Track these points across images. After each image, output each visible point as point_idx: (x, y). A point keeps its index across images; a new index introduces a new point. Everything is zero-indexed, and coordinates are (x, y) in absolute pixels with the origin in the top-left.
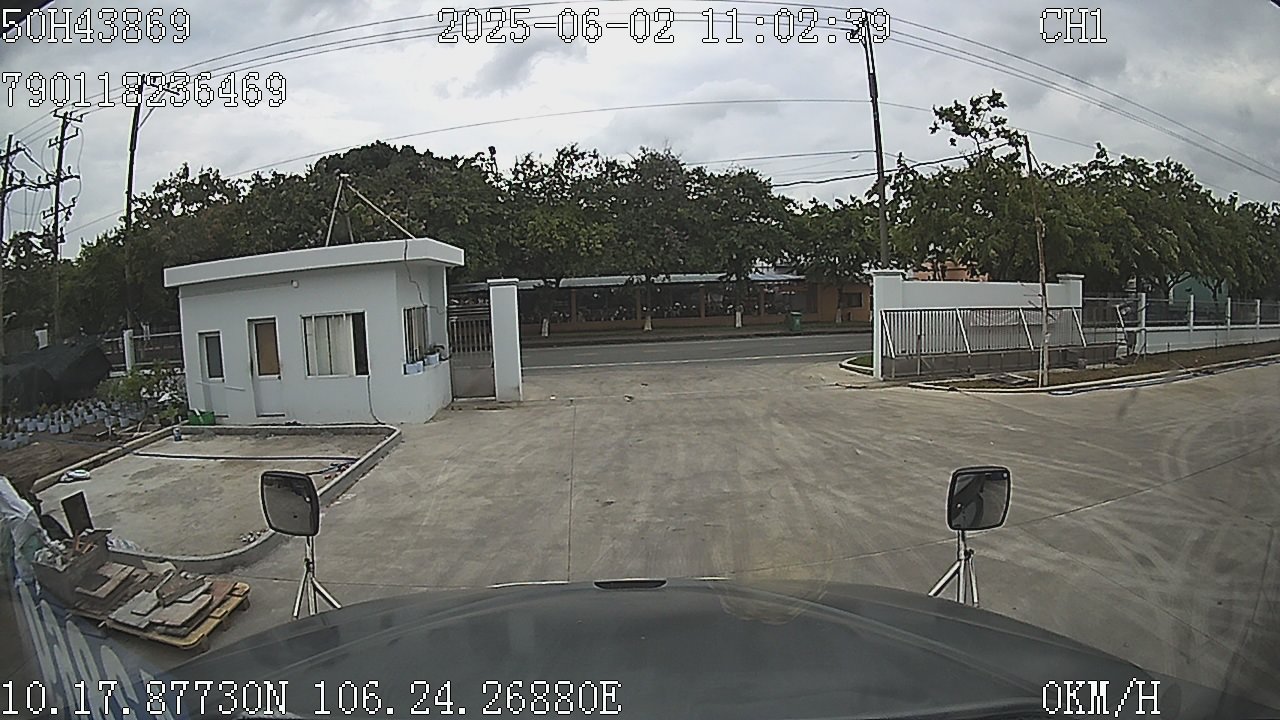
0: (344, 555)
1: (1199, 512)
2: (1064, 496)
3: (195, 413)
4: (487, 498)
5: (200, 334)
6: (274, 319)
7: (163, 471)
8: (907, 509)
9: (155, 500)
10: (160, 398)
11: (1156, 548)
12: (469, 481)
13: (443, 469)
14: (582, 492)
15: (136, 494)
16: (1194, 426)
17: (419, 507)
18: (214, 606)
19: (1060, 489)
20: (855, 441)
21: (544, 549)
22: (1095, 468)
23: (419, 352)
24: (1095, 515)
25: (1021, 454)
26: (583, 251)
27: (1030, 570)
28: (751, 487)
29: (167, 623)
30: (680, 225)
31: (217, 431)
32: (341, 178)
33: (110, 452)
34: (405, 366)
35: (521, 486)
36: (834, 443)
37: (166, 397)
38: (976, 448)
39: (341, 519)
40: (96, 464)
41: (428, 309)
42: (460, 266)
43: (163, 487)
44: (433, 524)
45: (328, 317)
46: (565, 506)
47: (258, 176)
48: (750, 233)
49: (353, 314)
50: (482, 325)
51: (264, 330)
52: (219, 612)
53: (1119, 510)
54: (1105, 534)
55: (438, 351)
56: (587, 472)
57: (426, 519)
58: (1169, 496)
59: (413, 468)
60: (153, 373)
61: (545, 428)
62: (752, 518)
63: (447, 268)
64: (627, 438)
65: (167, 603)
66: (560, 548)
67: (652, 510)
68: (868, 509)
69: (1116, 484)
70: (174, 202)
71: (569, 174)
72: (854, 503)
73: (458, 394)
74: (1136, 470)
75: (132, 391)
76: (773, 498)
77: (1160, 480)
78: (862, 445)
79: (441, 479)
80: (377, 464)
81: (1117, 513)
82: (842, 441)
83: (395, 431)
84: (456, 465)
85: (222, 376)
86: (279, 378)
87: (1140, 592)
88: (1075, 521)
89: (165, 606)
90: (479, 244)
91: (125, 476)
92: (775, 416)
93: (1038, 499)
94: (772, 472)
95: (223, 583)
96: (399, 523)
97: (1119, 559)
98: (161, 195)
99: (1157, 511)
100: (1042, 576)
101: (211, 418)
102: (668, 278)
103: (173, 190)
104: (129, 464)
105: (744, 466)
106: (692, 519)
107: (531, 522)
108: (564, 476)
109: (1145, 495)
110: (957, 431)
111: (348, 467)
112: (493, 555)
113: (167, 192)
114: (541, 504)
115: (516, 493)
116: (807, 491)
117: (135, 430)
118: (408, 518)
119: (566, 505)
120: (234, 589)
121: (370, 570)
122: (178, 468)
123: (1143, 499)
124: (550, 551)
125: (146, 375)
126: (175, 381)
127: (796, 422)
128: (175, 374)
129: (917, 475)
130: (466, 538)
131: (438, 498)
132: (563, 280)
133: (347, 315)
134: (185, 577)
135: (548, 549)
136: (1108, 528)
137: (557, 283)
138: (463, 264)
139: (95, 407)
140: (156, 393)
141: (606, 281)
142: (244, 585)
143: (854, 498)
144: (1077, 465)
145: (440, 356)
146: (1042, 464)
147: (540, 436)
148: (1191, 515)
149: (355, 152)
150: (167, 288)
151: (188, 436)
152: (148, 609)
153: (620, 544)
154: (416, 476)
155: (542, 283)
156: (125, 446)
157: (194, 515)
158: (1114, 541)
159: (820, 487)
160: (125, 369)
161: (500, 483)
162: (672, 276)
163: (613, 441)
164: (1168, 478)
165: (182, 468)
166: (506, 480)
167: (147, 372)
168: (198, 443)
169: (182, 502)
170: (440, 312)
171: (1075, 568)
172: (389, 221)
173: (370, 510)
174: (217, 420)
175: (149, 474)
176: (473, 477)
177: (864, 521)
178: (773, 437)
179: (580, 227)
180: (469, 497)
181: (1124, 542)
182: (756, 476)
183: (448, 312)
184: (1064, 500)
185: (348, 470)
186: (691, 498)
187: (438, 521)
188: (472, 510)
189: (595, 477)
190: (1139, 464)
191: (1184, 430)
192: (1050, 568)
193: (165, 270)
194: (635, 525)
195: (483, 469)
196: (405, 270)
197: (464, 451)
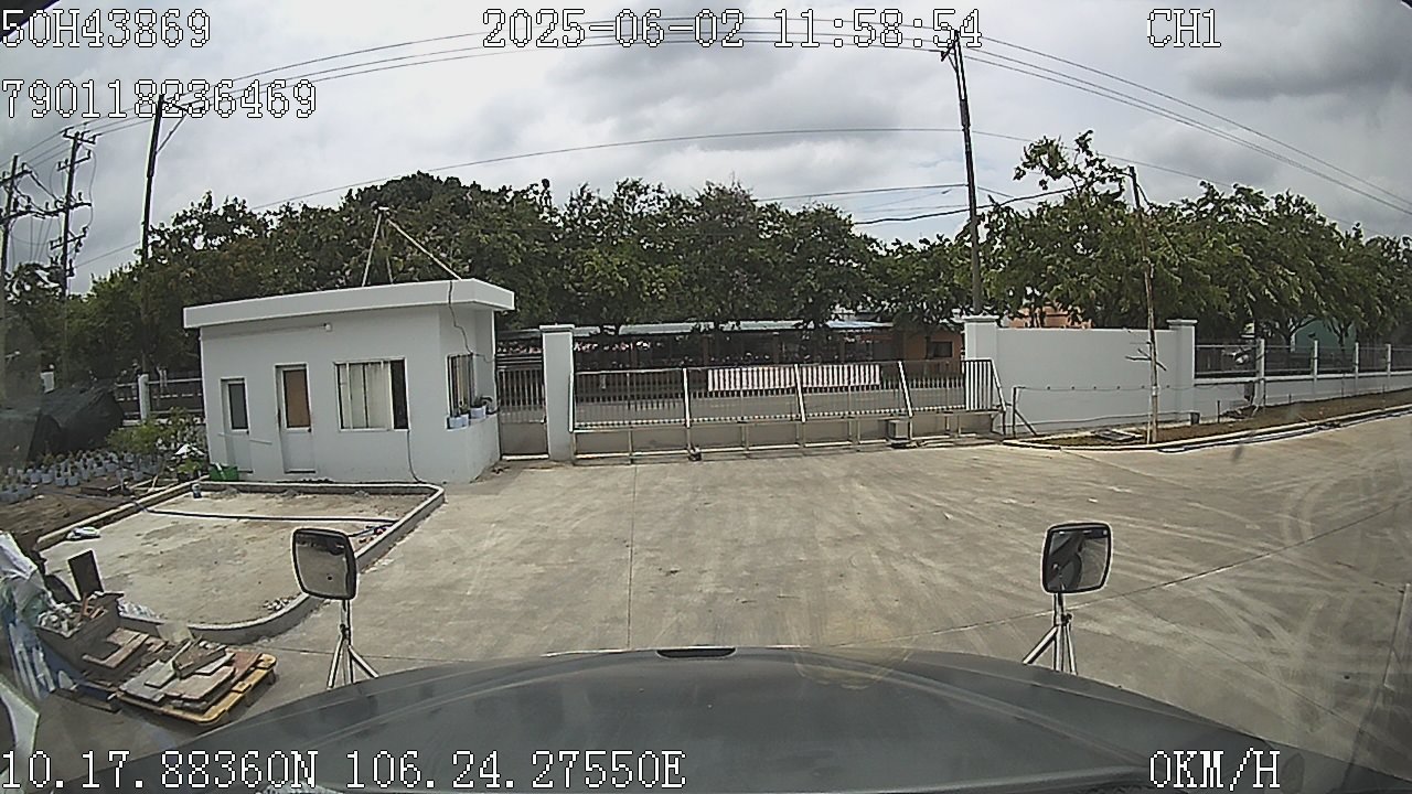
0: (381, 626)
1: (1324, 578)
2: (1174, 564)
3: (216, 468)
4: (538, 565)
5: (222, 380)
6: (305, 365)
7: (180, 531)
8: (1002, 579)
9: (173, 562)
10: (177, 450)
11: (1276, 619)
12: (517, 547)
13: (490, 533)
14: (643, 560)
15: (150, 555)
16: (1317, 484)
17: (463, 575)
18: (235, 679)
19: (1169, 556)
20: (946, 505)
21: (601, 622)
22: (1209, 533)
23: (463, 405)
24: (1210, 583)
25: (1128, 518)
26: (645, 296)
27: (1137, 643)
28: (829, 555)
29: (184, 696)
30: (752, 267)
31: (241, 488)
32: (380, 211)
33: (122, 508)
34: (448, 419)
35: (575, 553)
36: (920, 506)
37: (184, 449)
38: (1078, 511)
39: (378, 587)
40: (107, 521)
41: (474, 357)
42: (510, 311)
43: (179, 548)
44: (479, 593)
45: (364, 364)
46: (624, 575)
47: (288, 209)
48: (827, 276)
49: (392, 362)
50: (534, 376)
51: (294, 380)
52: (241, 686)
53: (1235, 577)
54: (1220, 603)
55: (485, 403)
56: (649, 538)
57: (472, 587)
58: (1288, 561)
59: (457, 532)
60: (170, 423)
61: (604, 489)
62: (831, 588)
63: (495, 312)
64: (692, 500)
65: (184, 675)
66: (617, 620)
67: (719, 580)
68: (956, 577)
69: (1231, 549)
70: (195, 236)
71: (631, 211)
72: (943, 572)
73: (507, 452)
74: (1254, 534)
75: (147, 442)
76: (852, 566)
77: (1281, 545)
78: (953, 509)
79: (487, 544)
80: (417, 527)
81: (1233, 581)
82: (930, 504)
83: (436, 491)
84: (503, 530)
85: (247, 427)
86: (310, 430)
87: (1258, 666)
88: (1186, 590)
89: (182, 678)
90: (531, 287)
91: (139, 535)
92: (857, 476)
93: (1146, 566)
94: (854, 538)
95: (247, 656)
96: (439, 592)
97: (1235, 631)
98: (180, 227)
99: (1277, 578)
100: (1150, 650)
101: (233, 474)
102: (738, 324)
103: (195, 222)
104: (143, 522)
105: (823, 532)
106: (764, 589)
107: (586, 592)
108: (623, 542)
109: (1263, 561)
110: (1057, 493)
111: (385, 530)
112: (544, 629)
113: (188, 223)
114: (597, 573)
115: (571, 560)
116: (891, 558)
117: (149, 485)
118: (450, 587)
119: (626, 574)
120: (258, 661)
121: (409, 643)
122: (197, 527)
123: (1262, 565)
124: (608, 624)
125: (163, 425)
126: (195, 433)
127: (879, 484)
128: (194, 425)
129: (1012, 542)
130: (515, 609)
131: (483, 564)
132: (623, 327)
133: (385, 362)
134: (204, 646)
135: (606, 622)
136: (1223, 597)
137: (617, 331)
138: (513, 308)
139: (106, 459)
140: (173, 445)
141: (671, 328)
142: (268, 656)
143: (945, 567)
144: (1189, 528)
145: (487, 409)
146: (1150, 528)
147: (596, 498)
148: (1314, 582)
149: (394, 184)
150: (187, 330)
151: (209, 493)
152: (163, 681)
153: (685, 617)
154: (459, 540)
155: (599, 331)
156: (138, 502)
157: (213, 580)
158: (1230, 611)
159: (905, 555)
160: (139, 417)
161: (553, 549)
162: (742, 323)
163: (678, 504)
164: (1288, 542)
165: (201, 528)
166: (559, 546)
167: (164, 421)
168: (219, 501)
169: (201, 565)
170: (488, 360)
171: (1186, 641)
172: (432, 259)
173: (409, 578)
174: (241, 475)
175: (165, 533)
176: (522, 543)
177: (954, 592)
178: (854, 501)
179: (641, 268)
180: (518, 564)
181: (1241, 613)
182: (836, 543)
183: (496, 361)
184: (1174, 568)
185: (385, 534)
186: (763, 566)
187: (484, 590)
188: (521, 578)
189: (658, 543)
190: (1258, 527)
191: (1307, 489)
192: (1158, 642)
193: (185, 309)
194: (701, 596)
195: (534, 534)
196: (451, 314)
197: (513, 513)
